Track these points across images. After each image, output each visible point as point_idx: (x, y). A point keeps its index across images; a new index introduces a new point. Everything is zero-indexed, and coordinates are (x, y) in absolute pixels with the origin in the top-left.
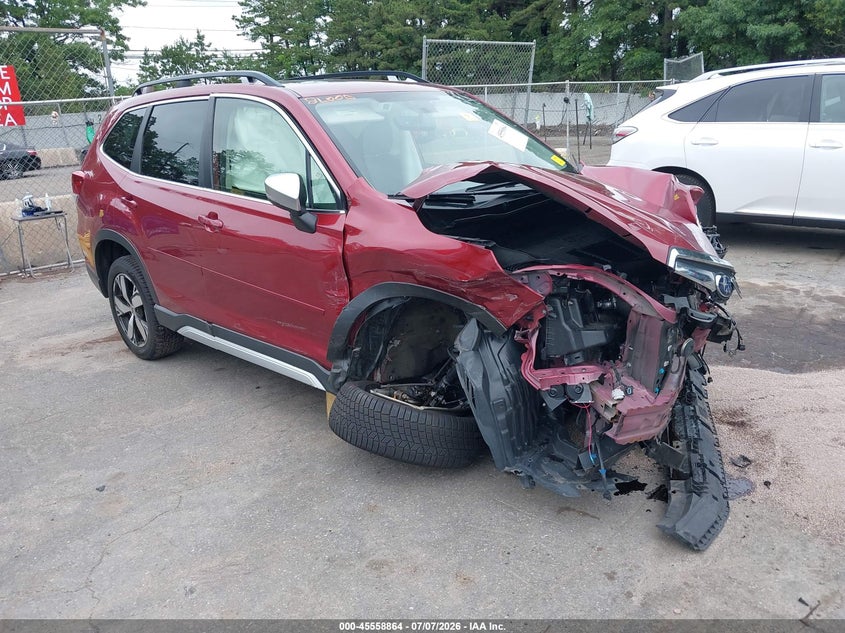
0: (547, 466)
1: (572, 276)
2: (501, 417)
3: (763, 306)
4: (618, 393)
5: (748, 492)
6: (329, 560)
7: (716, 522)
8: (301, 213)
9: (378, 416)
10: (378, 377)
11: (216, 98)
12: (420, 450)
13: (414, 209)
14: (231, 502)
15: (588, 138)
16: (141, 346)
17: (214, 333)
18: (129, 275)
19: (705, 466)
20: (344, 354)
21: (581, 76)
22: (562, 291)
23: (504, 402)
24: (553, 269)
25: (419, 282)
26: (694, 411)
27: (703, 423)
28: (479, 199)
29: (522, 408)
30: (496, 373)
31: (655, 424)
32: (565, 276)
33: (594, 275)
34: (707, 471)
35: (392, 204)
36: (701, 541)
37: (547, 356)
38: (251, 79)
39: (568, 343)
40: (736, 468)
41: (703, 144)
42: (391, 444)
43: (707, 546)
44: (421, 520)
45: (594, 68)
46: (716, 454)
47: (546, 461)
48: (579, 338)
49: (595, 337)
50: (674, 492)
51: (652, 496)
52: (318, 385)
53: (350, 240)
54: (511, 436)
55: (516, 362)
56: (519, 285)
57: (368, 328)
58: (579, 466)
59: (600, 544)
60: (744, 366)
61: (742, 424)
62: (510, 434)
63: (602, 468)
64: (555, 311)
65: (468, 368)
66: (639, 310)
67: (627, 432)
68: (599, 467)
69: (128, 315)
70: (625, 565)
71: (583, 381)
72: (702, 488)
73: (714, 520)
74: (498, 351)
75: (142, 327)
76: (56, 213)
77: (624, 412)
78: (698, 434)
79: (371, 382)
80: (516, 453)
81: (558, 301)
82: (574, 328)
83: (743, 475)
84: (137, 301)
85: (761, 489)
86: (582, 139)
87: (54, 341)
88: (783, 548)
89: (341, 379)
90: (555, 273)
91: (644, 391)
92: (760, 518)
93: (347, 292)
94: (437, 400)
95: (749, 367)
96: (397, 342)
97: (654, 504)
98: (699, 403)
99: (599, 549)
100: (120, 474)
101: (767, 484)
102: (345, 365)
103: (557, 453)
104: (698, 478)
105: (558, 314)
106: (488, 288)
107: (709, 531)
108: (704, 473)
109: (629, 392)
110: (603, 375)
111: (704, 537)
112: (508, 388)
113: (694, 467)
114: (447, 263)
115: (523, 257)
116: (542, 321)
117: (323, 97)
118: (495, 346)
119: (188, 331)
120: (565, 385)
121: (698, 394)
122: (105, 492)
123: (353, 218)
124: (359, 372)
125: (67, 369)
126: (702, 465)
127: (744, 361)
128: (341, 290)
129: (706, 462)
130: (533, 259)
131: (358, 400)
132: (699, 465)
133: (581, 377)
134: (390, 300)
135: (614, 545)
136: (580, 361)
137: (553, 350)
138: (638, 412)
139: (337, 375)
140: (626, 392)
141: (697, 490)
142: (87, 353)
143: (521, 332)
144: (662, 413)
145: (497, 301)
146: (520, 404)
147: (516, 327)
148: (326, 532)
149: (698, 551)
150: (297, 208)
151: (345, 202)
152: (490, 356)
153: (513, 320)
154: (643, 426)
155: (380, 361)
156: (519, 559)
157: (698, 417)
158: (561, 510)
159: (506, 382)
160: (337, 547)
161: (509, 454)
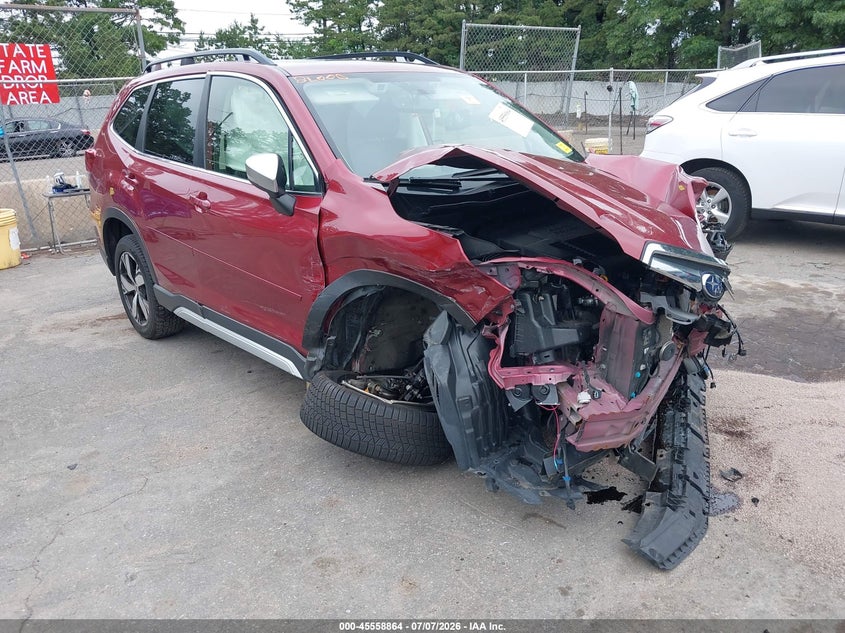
0: (514, 469)
1: (542, 269)
2: (467, 415)
3: (790, 309)
4: (584, 397)
5: (732, 509)
6: (276, 554)
7: (690, 539)
8: (278, 195)
9: (343, 408)
10: (356, 367)
11: (212, 76)
12: (385, 446)
13: (388, 193)
14: (195, 487)
15: (631, 129)
16: (144, 324)
17: (204, 314)
18: (132, 253)
19: (687, 478)
20: (320, 342)
21: (634, 64)
22: (531, 285)
23: (471, 399)
24: (522, 261)
25: (391, 271)
26: (686, 418)
27: (693, 431)
28: (465, 185)
29: (490, 408)
30: (465, 369)
31: (624, 432)
32: (534, 269)
33: (565, 269)
34: (688, 484)
35: (367, 188)
36: (668, 560)
37: (516, 354)
38: (246, 57)
39: (538, 340)
40: (725, 481)
41: (741, 135)
42: (356, 438)
43: (675, 565)
44: (380, 518)
45: (648, 56)
46: (704, 465)
47: (514, 464)
48: (549, 337)
49: (567, 335)
50: (648, 505)
51: (627, 507)
52: (296, 372)
53: (326, 224)
54: (477, 436)
55: (485, 358)
56: (486, 278)
57: (344, 316)
58: (544, 472)
59: (561, 555)
60: (756, 372)
61: (741, 434)
62: (476, 434)
63: (567, 475)
64: (524, 305)
65: (434, 363)
66: (613, 308)
67: (591, 439)
68: (564, 474)
69: (132, 294)
70: (583, 580)
71: (550, 382)
72: (679, 502)
73: (687, 536)
74: (468, 346)
75: (144, 305)
76: (85, 190)
77: (586, 417)
78: (685, 443)
79: (348, 373)
80: (481, 454)
81: (528, 296)
82: (545, 325)
83: (731, 490)
84: (140, 280)
85: (747, 505)
86: (625, 129)
87: (68, 316)
88: (758, 573)
89: (316, 368)
90: (524, 266)
91: (615, 396)
92: (740, 538)
93: (322, 278)
94: (412, 394)
95: (762, 373)
96: (377, 333)
97: (628, 517)
98: (693, 409)
99: (559, 561)
100: (94, 452)
101: (755, 501)
102: (320, 353)
103: (528, 456)
104: (678, 491)
105: (527, 310)
106: (455, 279)
107: (680, 549)
108: (684, 486)
109: (596, 396)
110: (572, 376)
111: (674, 555)
112: (476, 385)
113: (675, 478)
114: (414, 251)
115: (492, 248)
116: (512, 316)
117: (314, 77)
118: (465, 340)
119: (183, 312)
120: (531, 384)
121: (693, 399)
122: (75, 471)
123: (329, 201)
124: (336, 361)
125: (72, 345)
126: (684, 478)
127: (757, 366)
128: (316, 276)
129: (690, 474)
130: (501, 250)
131: (325, 391)
132: (680, 477)
133: (549, 377)
134: (364, 288)
135: (576, 558)
136: (549, 360)
137: (522, 348)
138: (602, 418)
139: (312, 364)
140: (593, 396)
141: (674, 504)
142: (94, 330)
143: (490, 327)
144: (633, 420)
145: (465, 292)
146: (488, 402)
147: (486, 321)
148: (280, 525)
149: (664, 570)
150: (275, 189)
151: (323, 184)
152: (460, 351)
153: (482, 314)
154: (609, 433)
155: (357, 351)
156: (472, 566)
157: (688, 425)
158: (527, 516)
159: (474, 379)
160: (288, 542)
161: (474, 455)
